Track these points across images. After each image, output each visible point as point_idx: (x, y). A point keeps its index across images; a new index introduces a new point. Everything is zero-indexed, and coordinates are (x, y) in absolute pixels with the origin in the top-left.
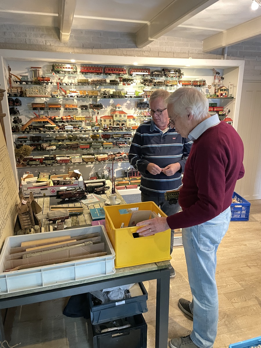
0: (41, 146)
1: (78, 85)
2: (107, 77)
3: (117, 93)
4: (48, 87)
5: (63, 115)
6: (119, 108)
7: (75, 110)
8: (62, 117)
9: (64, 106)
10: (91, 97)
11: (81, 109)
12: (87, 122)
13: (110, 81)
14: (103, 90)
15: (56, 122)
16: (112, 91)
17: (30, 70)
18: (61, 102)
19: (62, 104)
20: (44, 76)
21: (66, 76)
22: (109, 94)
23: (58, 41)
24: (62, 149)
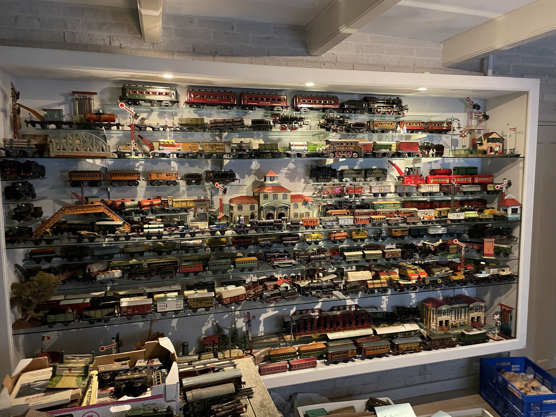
0: (85, 271)
1: (181, 130)
2: (246, 113)
3: (267, 147)
4: (112, 135)
5: (145, 197)
6: (272, 179)
7: (172, 185)
8: (139, 202)
9: (147, 175)
10: (209, 156)
11: (187, 183)
12: (200, 211)
13: (254, 122)
14: (236, 140)
15: (126, 213)
16: (256, 143)
17: (70, 98)
18: (142, 167)
19: (143, 172)
20: (101, 111)
21: (154, 112)
22: (250, 150)
23: (139, 38)
24: (137, 278)
